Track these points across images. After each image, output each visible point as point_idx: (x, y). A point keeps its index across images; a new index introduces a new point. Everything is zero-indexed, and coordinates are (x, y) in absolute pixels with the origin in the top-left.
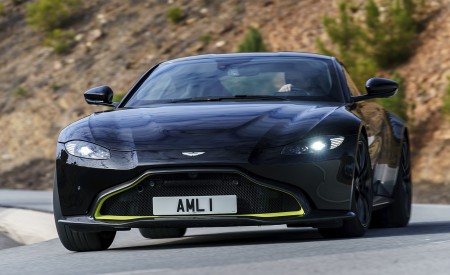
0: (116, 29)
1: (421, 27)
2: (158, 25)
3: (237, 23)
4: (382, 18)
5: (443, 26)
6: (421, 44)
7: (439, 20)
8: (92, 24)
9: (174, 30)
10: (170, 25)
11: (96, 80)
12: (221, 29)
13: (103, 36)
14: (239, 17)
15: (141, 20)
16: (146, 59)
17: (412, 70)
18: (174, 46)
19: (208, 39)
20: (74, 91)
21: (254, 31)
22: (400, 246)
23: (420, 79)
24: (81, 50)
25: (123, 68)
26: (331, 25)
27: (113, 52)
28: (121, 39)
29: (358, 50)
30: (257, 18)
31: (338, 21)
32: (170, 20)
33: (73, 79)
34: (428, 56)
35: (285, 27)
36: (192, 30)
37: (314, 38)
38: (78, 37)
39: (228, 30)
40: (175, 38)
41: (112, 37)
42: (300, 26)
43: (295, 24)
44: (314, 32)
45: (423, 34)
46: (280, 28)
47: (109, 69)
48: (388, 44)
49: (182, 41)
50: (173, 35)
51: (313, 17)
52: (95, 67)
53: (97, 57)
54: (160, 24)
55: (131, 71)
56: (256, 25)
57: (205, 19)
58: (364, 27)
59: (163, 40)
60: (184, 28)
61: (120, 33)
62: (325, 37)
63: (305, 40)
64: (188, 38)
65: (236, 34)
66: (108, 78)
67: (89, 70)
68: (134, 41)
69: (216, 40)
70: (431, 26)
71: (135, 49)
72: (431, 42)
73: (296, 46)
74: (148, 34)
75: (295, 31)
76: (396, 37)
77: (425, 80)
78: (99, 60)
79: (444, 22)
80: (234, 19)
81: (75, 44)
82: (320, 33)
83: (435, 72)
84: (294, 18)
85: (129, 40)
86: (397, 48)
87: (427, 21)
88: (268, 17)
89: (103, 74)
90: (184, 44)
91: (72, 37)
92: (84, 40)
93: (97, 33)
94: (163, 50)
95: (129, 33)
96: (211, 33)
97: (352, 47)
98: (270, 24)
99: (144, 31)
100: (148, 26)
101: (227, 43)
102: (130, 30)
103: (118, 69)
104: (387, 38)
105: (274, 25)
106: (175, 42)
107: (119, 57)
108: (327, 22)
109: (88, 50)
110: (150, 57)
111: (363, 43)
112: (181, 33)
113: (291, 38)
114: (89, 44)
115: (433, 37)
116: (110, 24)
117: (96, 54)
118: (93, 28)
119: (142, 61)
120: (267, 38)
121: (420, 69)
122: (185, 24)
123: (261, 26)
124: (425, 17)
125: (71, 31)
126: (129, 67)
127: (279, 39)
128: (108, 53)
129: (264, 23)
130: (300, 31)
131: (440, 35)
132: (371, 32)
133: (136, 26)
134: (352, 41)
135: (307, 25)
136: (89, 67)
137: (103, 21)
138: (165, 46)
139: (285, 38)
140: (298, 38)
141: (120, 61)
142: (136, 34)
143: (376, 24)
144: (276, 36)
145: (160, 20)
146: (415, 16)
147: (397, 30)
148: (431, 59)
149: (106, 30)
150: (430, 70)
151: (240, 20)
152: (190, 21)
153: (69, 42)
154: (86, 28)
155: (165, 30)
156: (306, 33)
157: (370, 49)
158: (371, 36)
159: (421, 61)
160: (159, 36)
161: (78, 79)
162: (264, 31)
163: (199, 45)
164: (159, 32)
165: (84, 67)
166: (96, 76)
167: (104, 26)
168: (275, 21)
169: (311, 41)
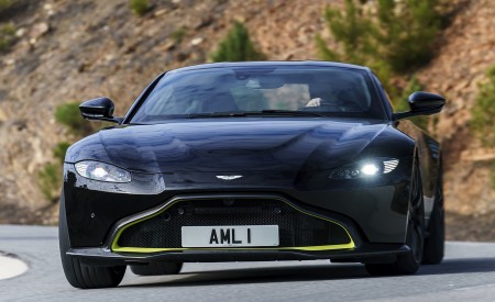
0: (67, 22)
1: (445, 21)
2: (119, 18)
3: (217, 16)
4: (398, 11)
5: (473, 20)
6: (446, 43)
7: (468, 13)
8: (37, 16)
9: (139, 25)
10: (135, 18)
11: (42, 85)
12: (199, 23)
13: (51, 31)
14: (219, 8)
15: (97, 11)
16: (104, 60)
17: (435, 75)
18: (138, 44)
19: (180, 36)
20: (14, 99)
21: (239, 26)
22: (417, 293)
23: (445, 87)
24: (22, 49)
25: (75, 71)
26: (335, 19)
27: (62, 51)
28: (72, 35)
29: (368, 50)
30: (243, 10)
31: (344, 14)
32: (134, 11)
33: (13, 84)
34: (455, 57)
35: (277, 21)
36: (162, 23)
37: (313, 35)
38: (20, 33)
39: (205, 24)
40: (140, 34)
41: (62, 33)
42: (296, 20)
43: (290, 17)
44: (313, 27)
45: (448, 31)
46: (271, 22)
47: (58, 73)
48: (405, 43)
49: (149, 38)
50: (137, 30)
51: (311, 8)
52: (41, 69)
53: (43, 57)
54: (121, 17)
55: (85, 75)
56: (241, 19)
57: (178, 11)
58: (375, 21)
59: (126, 36)
60: (152, 21)
61: (72, 27)
62: (326, 33)
63: (302, 38)
64: (156, 34)
65: (216, 30)
66: (57, 83)
67: (32, 74)
68: (89, 37)
69: (192, 37)
70: (458, 21)
71: (89, 47)
72: (458, 41)
73: (291, 44)
74: (106, 28)
75: (289, 26)
76: (414, 33)
77: (450, 88)
78: (45, 61)
79: (475, 15)
80: (213, 10)
81: (16, 41)
82: (322, 29)
83: (462, 77)
84: (289, 9)
85: (83, 37)
86: (416, 48)
87: (453, 14)
88: (257, 8)
89: (50, 78)
90: (152, 41)
91: (12, 33)
92: (27, 36)
93: (43, 27)
94: (125, 49)
95: (83, 28)
96: (185, 27)
97: (361, 46)
98: (258, 17)
99: (102, 25)
100: (107, 18)
101: (205, 41)
102: (84, 23)
103: (69, 72)
104: (404, 35)
105: (264, 18)
106: (140, 39)
107: (71, 57)
108: (330, 15)
109: (32, 48)
110: (109, 57)
111: (373, 41)
112: (148, 28)
113: (286, 35)
114: (33, 41)
115: (461, 35)
116: (59, 16)
117: (42, 53)
118: (38, 21)
119: (99, 62)
120: (254, 34)
121: (444, 73)
122: (153, 17)
123: (247, 20)
124: (450, 9)
125: (11, 25)
126: (82, 70)
127: (270, 36)
128: (56, 52)
129: (252, 15)
130: (296, 26)
131: (469, 32)
132: (383, 27)
133: (92, 18)
134: (360, 39)
135: (305, 18)
136: (33, 69)
137: (51, 13)
138: (128, 44)
139: (277, 35)
140: (294, 35)
141: (72, 62)
142: (92, 29)
143: (391, 18)
144: (265, 32)
145: (121, 11)
146: (438, 8)
147: (416, 25)
148: (458, 61)
149: (54, 24)
150: (457, 75)
151: (221, 12)
152: (158, 13)
153: (7, 38)
154: (30, 21)
155: (128, 24)
156: (303, 29)
157: (382, 49)
158: (384, 33)
159: (446, 64)
160: (120, 32)
161: (19, 84)
162: (251, 26)
163: (170, 43)
164: (121, 26)
165: (26, 69)
166: (41, 81)
167: (52, 18)
168: (265, 13)
169: (310, 39)
